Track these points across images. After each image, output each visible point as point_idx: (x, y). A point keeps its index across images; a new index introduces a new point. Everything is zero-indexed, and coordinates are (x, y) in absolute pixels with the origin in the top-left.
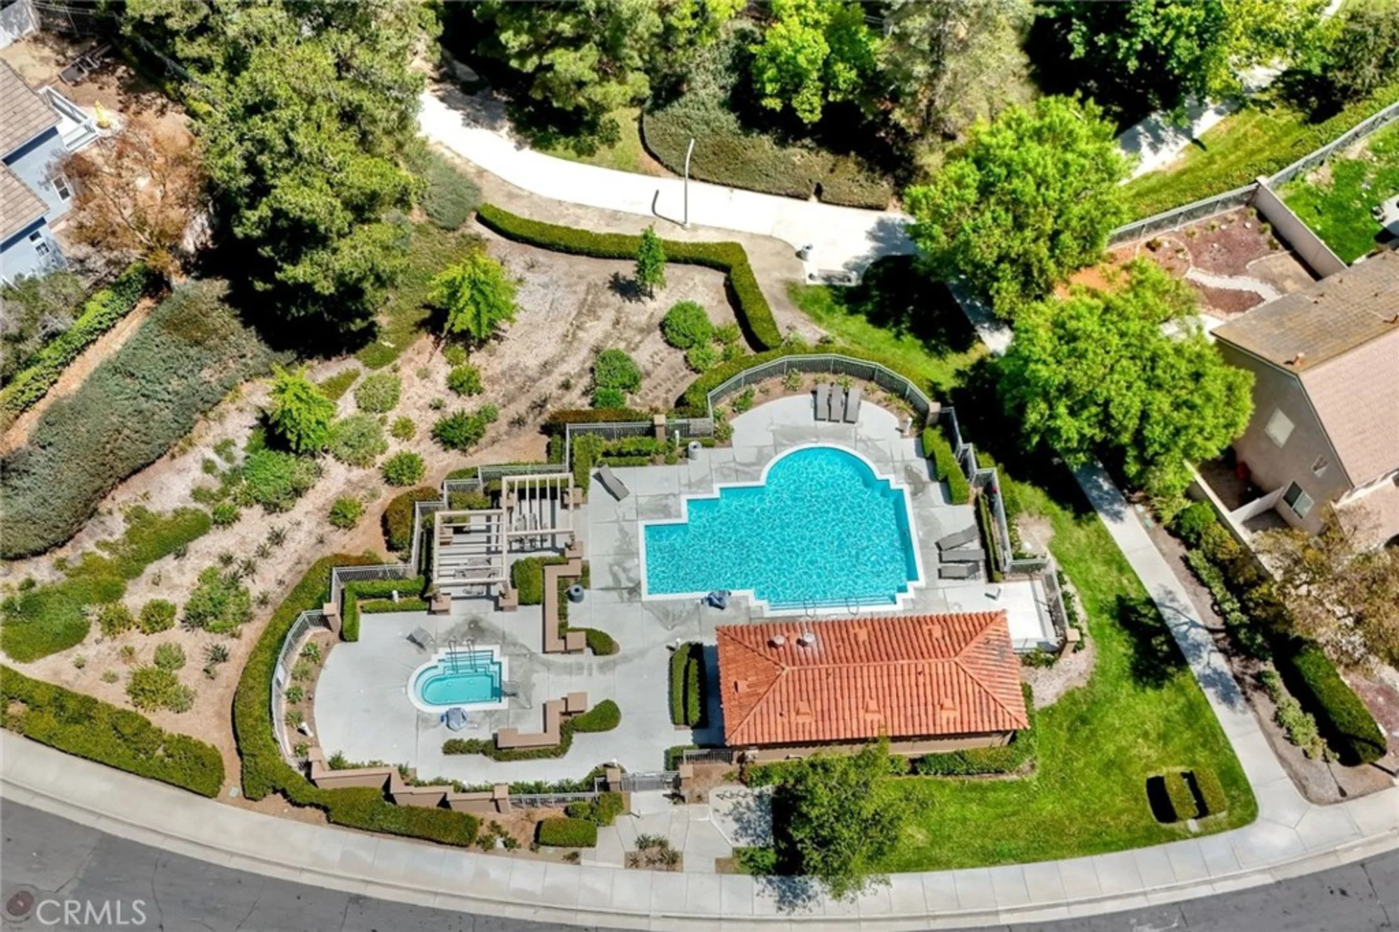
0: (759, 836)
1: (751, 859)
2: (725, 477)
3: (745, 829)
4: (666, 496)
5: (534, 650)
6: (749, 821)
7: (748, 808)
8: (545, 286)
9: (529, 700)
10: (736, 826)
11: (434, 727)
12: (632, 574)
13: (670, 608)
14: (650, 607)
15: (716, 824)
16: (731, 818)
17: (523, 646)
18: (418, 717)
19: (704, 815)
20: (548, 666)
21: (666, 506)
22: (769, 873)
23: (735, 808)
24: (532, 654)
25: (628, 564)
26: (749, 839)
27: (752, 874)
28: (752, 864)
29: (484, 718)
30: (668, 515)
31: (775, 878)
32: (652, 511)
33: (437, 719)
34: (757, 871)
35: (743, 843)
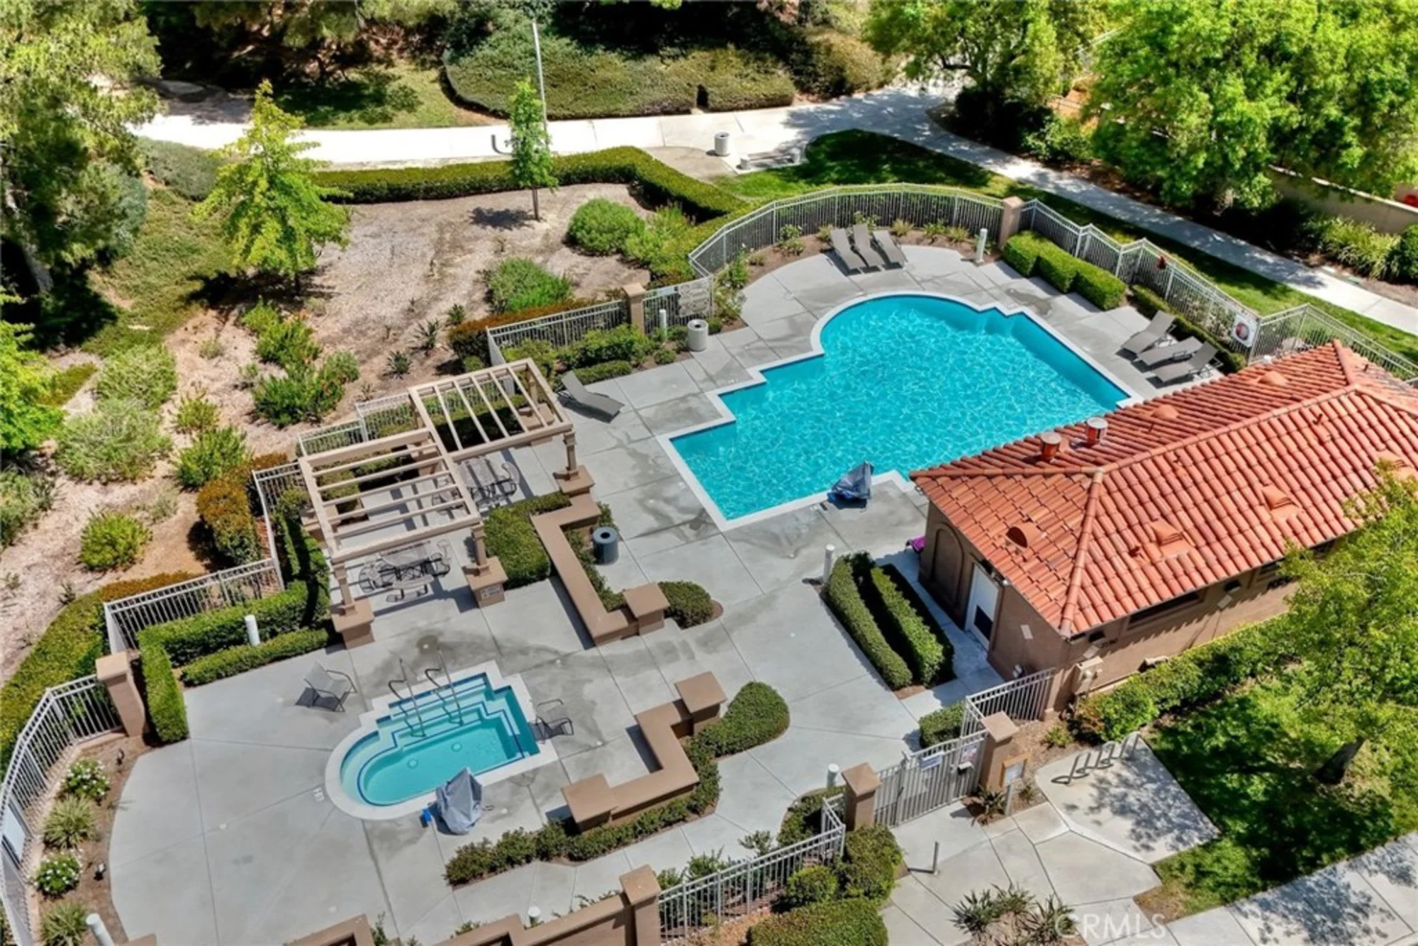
0: (1183, 828)
1: (1201, 873)
2: (760, 359)
3: (1148, 823)
4: (684, 399)
5: (565, 649)
6: (1144, 806)
7: (1125, 783)
8: (374, 236)
9: (594, 732)
10: (1127, 824)
11: (412, 841)
12: (683, 502)
13: (776, 529)
14: (742, 535)
15: (1087, 833)
16: (1106, 812)
17: (540, 650)
18: (367, 834)
19: (1054, 822)
20: (607, 666)
21: (689, 410)
22: (1254, 888)
23: (1103, 792)
24: (565, 658)
25: (670, 491)
26: (1169, 838)
27: (1225, 901)
28: (1209, 881)
29: (514, 793)
30: (700, 419)
31: (1270, 895)
32: (669, 420)
33: (413, 825)
34: (1229, 893)
35: (1163, 849)
